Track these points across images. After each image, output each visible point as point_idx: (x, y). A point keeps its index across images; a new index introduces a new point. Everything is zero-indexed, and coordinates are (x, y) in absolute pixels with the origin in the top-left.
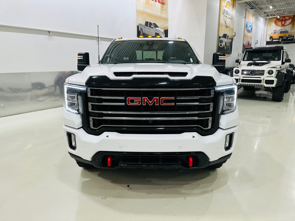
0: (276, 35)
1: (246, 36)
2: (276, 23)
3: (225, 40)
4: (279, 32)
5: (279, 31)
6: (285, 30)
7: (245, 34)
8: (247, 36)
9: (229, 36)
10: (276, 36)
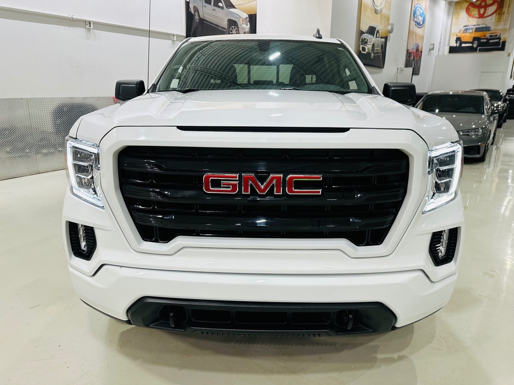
0: (468, 35)
1: (413, 33)
2: (468, 11)
3: (372, 39)
4: (474, 30)
5: (473, 27)
6: (485, 26)
7: (411, 29)
8: (416, 34)
9: (380, 31)
10: (468, 37)
